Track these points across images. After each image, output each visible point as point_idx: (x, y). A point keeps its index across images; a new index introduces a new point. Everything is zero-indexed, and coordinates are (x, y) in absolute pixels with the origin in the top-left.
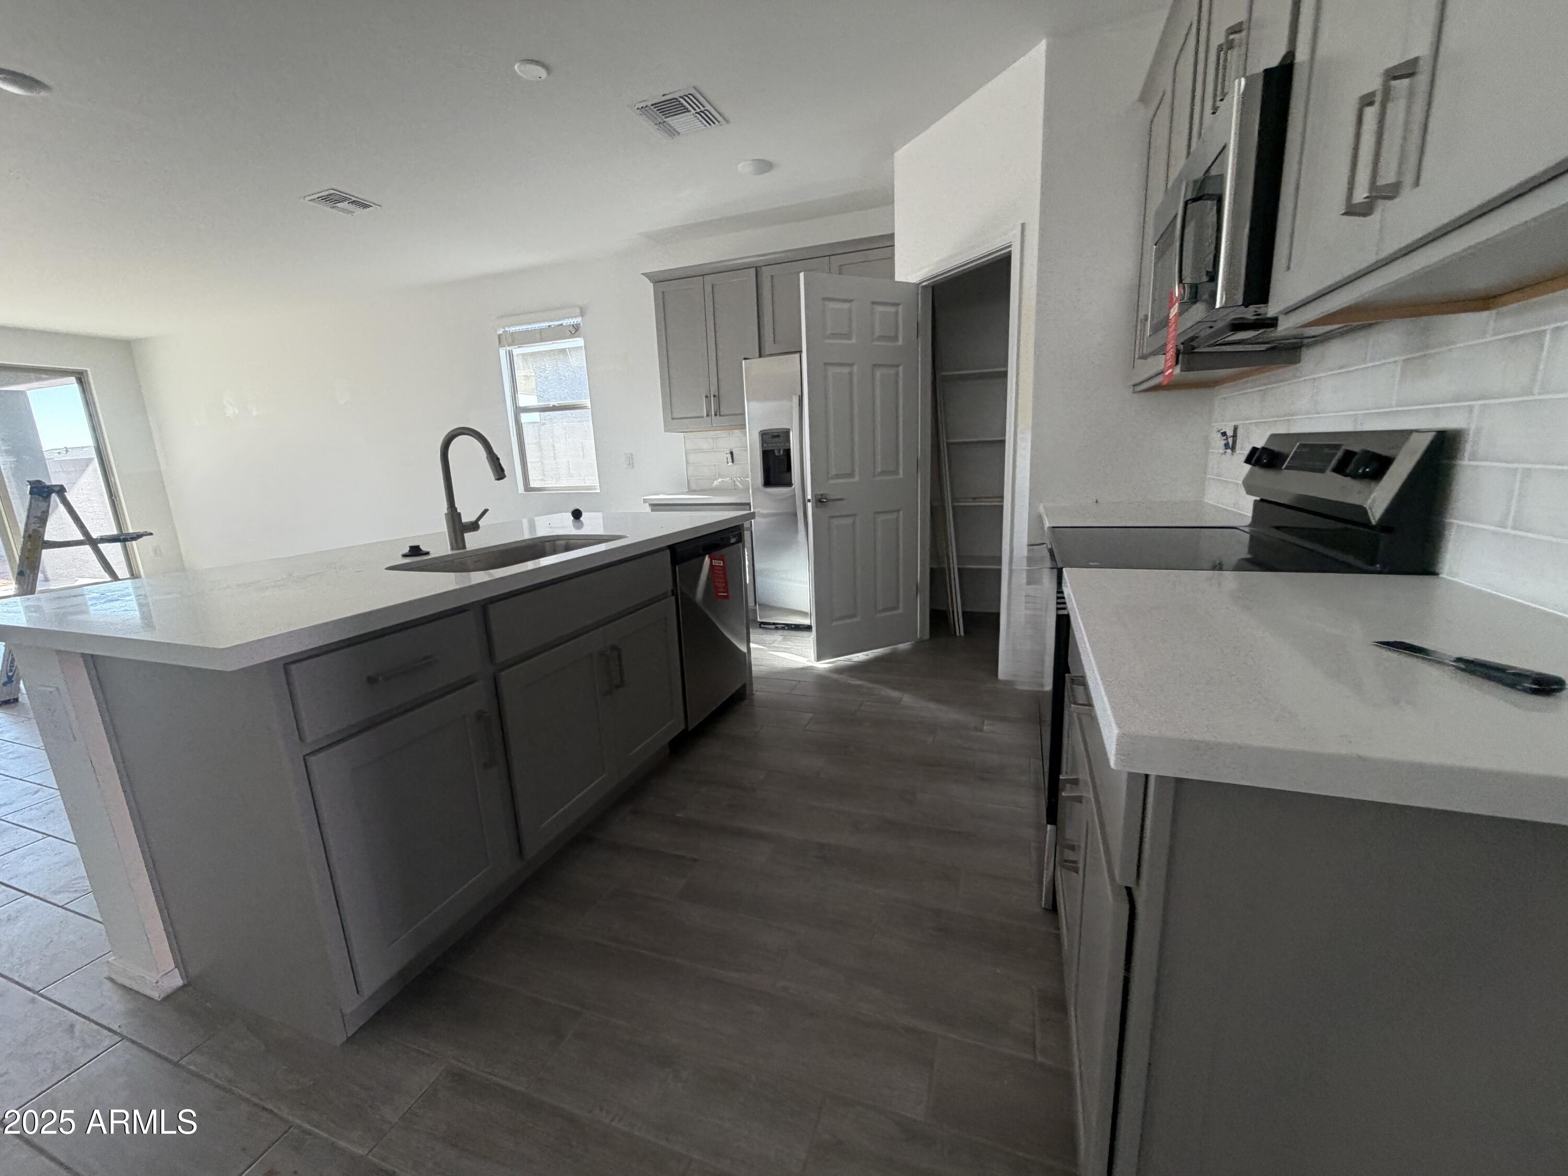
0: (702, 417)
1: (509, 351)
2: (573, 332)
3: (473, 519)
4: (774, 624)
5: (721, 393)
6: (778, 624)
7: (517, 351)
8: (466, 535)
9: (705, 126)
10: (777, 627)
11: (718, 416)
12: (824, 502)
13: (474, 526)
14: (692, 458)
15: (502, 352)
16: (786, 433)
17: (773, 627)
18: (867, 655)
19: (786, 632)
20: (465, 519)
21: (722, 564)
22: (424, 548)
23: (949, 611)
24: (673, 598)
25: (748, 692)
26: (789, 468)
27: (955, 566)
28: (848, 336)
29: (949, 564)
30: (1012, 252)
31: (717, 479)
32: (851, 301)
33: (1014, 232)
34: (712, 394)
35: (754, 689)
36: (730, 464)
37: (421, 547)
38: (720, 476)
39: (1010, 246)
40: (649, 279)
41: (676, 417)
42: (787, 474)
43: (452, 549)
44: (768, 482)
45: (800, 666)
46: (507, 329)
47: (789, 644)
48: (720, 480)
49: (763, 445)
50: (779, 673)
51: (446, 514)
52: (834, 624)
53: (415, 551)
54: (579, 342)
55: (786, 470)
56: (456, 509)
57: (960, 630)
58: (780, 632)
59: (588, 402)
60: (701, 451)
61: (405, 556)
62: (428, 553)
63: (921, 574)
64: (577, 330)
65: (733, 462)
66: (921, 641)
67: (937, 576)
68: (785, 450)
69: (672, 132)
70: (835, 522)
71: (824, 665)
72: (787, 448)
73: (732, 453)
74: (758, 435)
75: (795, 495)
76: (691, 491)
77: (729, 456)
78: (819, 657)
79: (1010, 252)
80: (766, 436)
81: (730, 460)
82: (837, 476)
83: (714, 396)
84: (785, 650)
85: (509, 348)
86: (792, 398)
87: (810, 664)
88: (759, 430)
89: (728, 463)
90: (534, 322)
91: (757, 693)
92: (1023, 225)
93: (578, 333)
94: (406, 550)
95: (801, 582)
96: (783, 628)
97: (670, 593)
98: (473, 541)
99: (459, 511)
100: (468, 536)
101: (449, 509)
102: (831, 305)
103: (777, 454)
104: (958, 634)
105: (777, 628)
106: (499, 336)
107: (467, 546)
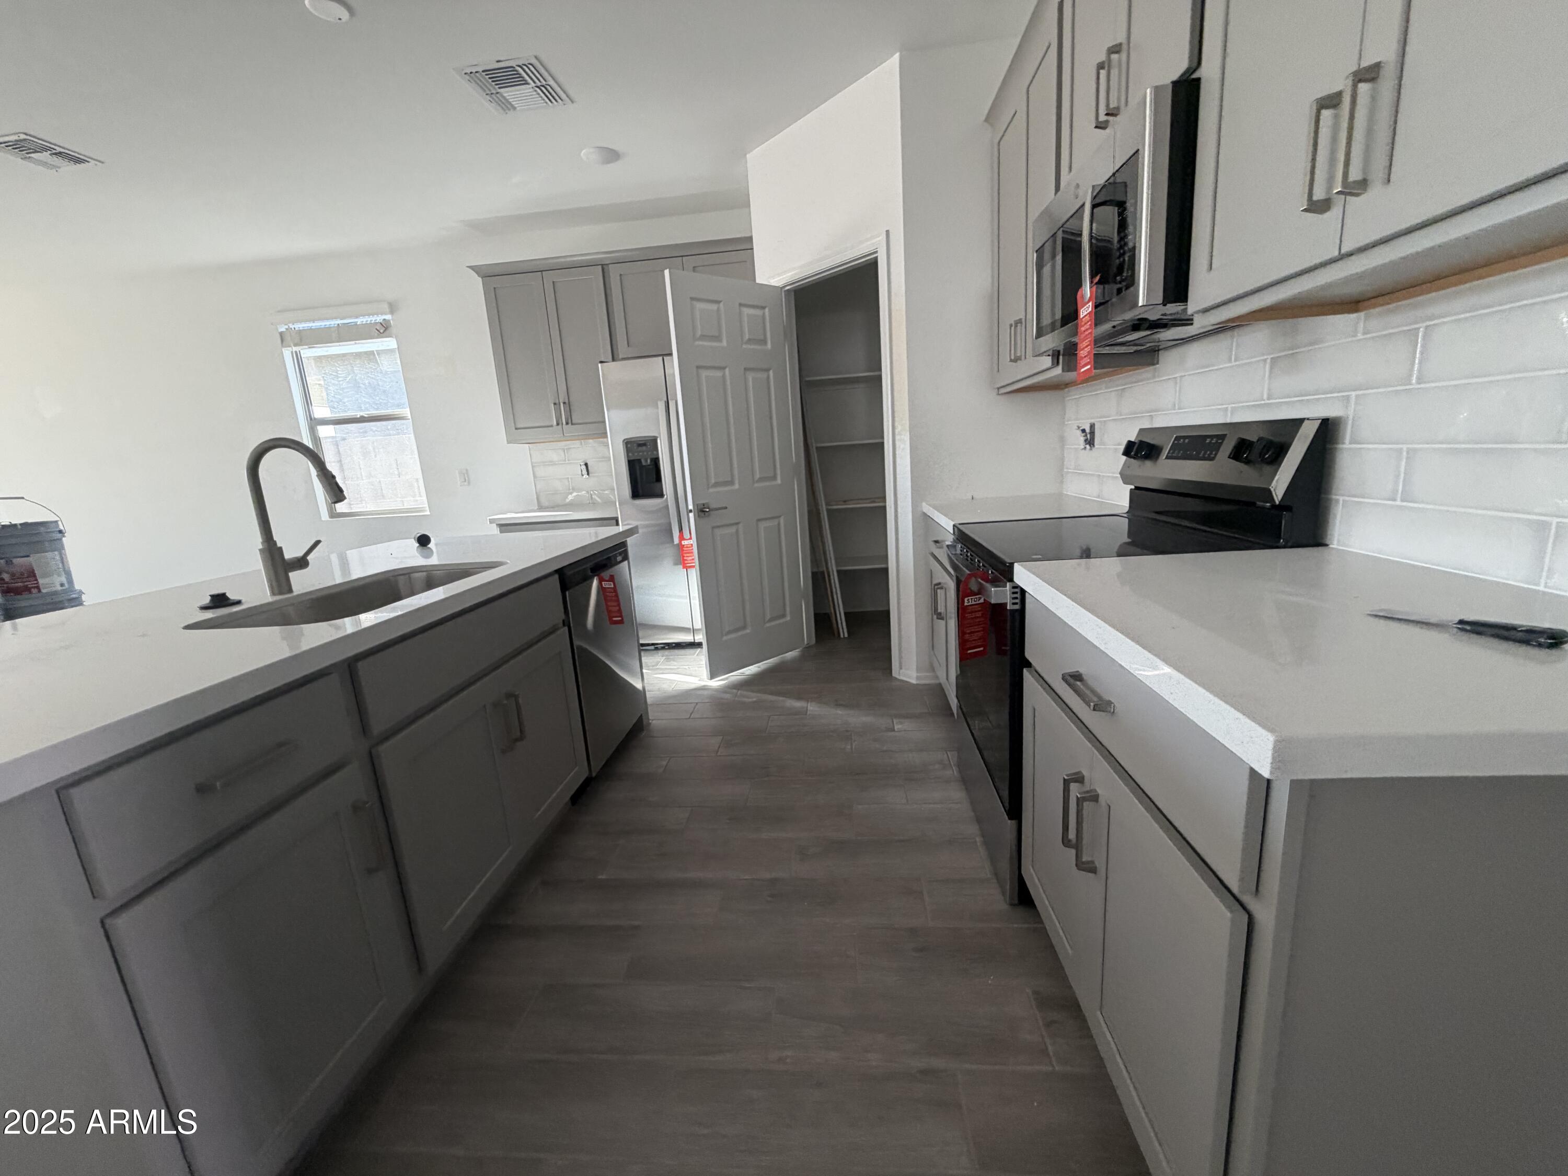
0: (552, 426)
1: (296, 352)
2: (382, 331)
3: (300, 554)
4: (653, 644)
5: (571, 399)
6: (657, 644)
7: (307, 353)
8: (291, 574)
9: (546, 103)
10: (657, 647)
11: (570, 424)
12: (707, 512)
13: (301, 563)
14: (541, 472)
15: (287, 353)
16: (654, 441)
17: (652, 647)
18: (759, 667)
19: (667, 652)
20: (288, 555)
21: (612, 586)
22: (232, 596)
23: (831, 613)
24: (566, 628)
25: (644, 723)
26: (658, 479)
27: (833, 568)
28: (718, 338)
29: (827, 568)
30: (879, 258)
31: (571, 493)
32: (719, 302)
33: (880, 238)
34: (561, 401)
35: (650, 718)
36: (586, 476)
37: (227, 594)
38: (574, 490)
39: (876, 252)
40: (477, 273)
41: (522, 426)
42: (658, 484)
43: (273, 593)
44: (636, 493)
45: (693, 686)
46: (292, 326)
47: (674, 665)
48: (575, 494)
49: (628, 456)
50: (674, 697)
51: (260, 550)
52: (725, 638)
53: (219, 601)
54: (390, 343)
55: (655, 480)
56: (275, 543)
57: (844, 632)
58: (661, 653)
59: (407, 412)
60: (552, 463)
61: (205, 608)
62: (239, 602)
63: (803, 579)
64: (386, 329)
65: (588, 474)
66: (808, 647)
67: (819, 580)
68: (652, 460)
69: (507, 106)
70: (718, 532)
71: (717, 683)
72: (655, 457)
73: (586, 465)
74: (622, 444)
75: (668, 505)
76: (541, 508)
77: (584, 467)
78: (712, 676)
79: (876, 259)
80: (630, 445)
81: (585, 472)
82: (717, 484)
83: (564, 403)
84: (672, 671)
85: (295, 349)
86: (657, 404)
87: (703, 683)
88: (623, 439)
89: (583, 475)
90: (327, 319)
91: (654, 721)
92: (887, 232)
93: (387, 332)
94: (207, 600)
95: (680, 597)
96: (663, 648)
97: (561, 625)
98: (301, 582)
99: (279, 545)
100: (296, 577)
101: (266, 544)
102: (699, 306)
103: (644, 463)
104: (842, 636)
105: (656, 649)
106: (281, 334)
107: (294, 588)
